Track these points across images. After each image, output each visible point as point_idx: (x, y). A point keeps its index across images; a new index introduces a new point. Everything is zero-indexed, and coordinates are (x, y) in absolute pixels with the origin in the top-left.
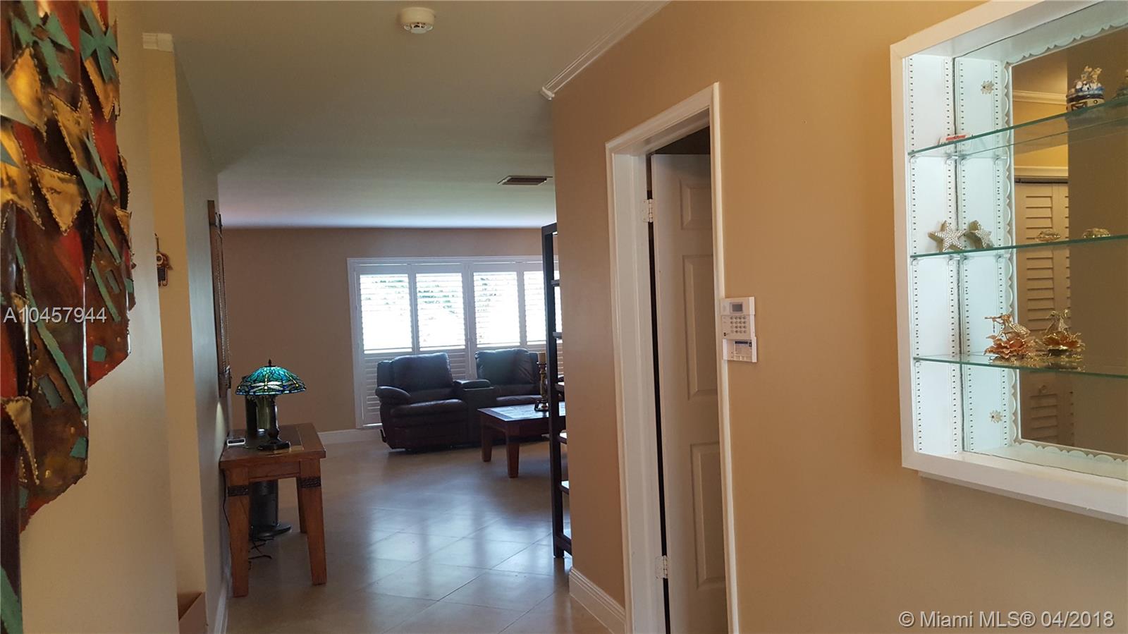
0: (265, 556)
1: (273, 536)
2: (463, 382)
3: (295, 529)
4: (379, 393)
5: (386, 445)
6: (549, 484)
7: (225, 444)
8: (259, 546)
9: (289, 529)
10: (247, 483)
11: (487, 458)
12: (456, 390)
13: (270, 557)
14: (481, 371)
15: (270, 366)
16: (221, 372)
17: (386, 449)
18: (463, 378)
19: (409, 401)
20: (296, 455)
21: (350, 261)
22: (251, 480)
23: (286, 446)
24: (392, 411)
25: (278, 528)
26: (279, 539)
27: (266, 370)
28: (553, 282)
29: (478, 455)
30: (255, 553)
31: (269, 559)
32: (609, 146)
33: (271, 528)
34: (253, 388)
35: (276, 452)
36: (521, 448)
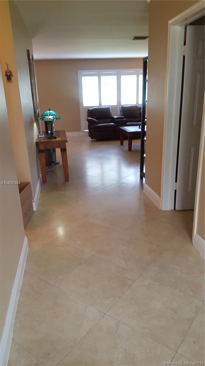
0: (52, 171)
1: (55, 165)
2: (115, 117)
3: (61, 164)
4: (88, 120)
5: (90, 138)
6: (140, 154)
7: (38, 136)
8: (50, 168)
9: (59, 163)
10: (44, 149)
11: (122, 144)
12: (113, 120)
13: (53, 171)
14: (122, 113)
15: (50, 110)
16: (35, 112)
17: (90, 139)
18: (116, 116)
19: (97, 123)
20: (59, 141)
21: (79, 71)
22: (46, 148)
23: (56, 138)
24: (92, 127)
25: (56, 163)
26: (57, 166)
27: (48, 112)
28: (146, 80)
29: (119, 142)
30: (49, 170)
31: (53, 172)
32: (170, 22)
33: (54, 162)
34: (44, 118)
35: (53, 140)
36: (133, 141)
